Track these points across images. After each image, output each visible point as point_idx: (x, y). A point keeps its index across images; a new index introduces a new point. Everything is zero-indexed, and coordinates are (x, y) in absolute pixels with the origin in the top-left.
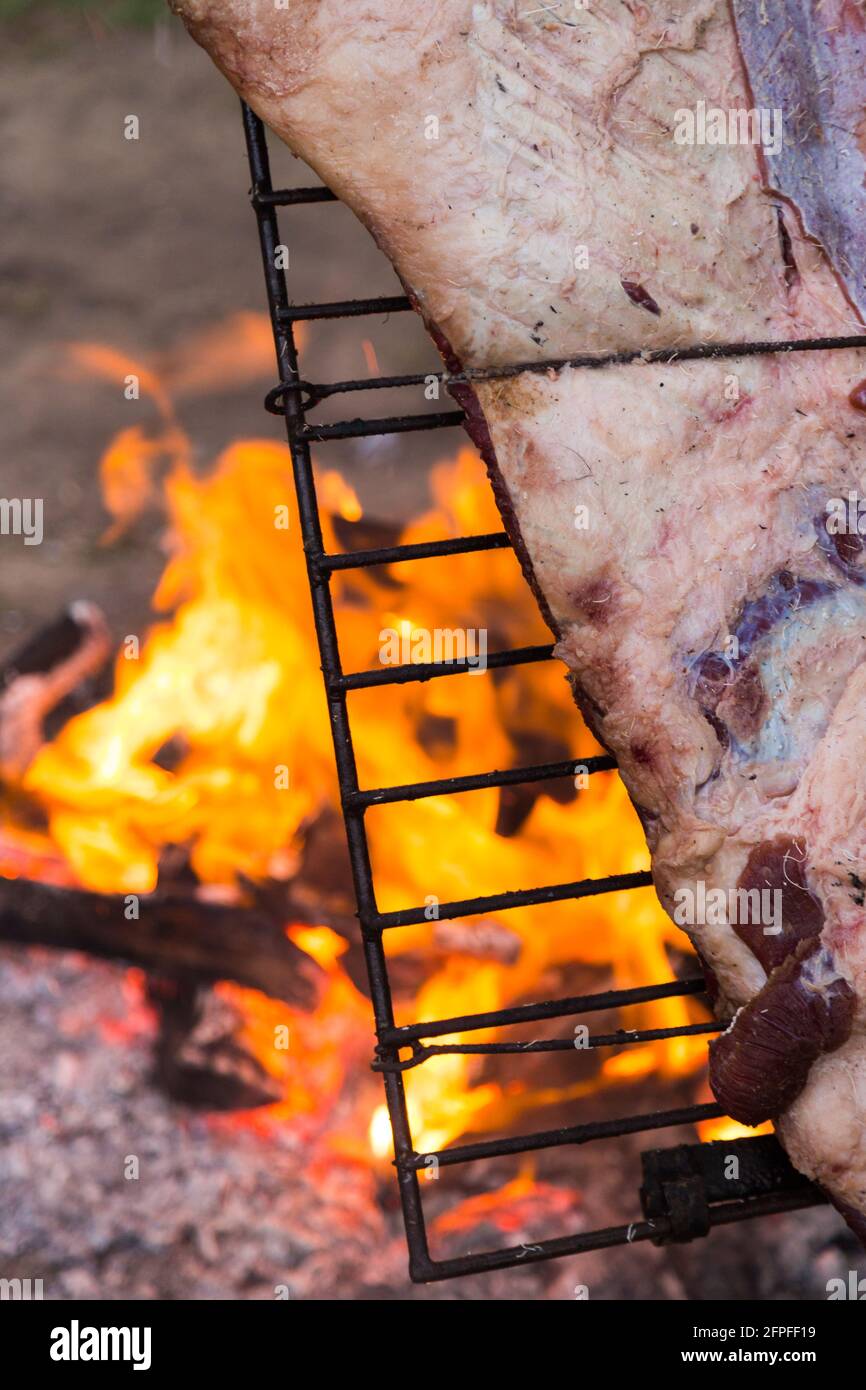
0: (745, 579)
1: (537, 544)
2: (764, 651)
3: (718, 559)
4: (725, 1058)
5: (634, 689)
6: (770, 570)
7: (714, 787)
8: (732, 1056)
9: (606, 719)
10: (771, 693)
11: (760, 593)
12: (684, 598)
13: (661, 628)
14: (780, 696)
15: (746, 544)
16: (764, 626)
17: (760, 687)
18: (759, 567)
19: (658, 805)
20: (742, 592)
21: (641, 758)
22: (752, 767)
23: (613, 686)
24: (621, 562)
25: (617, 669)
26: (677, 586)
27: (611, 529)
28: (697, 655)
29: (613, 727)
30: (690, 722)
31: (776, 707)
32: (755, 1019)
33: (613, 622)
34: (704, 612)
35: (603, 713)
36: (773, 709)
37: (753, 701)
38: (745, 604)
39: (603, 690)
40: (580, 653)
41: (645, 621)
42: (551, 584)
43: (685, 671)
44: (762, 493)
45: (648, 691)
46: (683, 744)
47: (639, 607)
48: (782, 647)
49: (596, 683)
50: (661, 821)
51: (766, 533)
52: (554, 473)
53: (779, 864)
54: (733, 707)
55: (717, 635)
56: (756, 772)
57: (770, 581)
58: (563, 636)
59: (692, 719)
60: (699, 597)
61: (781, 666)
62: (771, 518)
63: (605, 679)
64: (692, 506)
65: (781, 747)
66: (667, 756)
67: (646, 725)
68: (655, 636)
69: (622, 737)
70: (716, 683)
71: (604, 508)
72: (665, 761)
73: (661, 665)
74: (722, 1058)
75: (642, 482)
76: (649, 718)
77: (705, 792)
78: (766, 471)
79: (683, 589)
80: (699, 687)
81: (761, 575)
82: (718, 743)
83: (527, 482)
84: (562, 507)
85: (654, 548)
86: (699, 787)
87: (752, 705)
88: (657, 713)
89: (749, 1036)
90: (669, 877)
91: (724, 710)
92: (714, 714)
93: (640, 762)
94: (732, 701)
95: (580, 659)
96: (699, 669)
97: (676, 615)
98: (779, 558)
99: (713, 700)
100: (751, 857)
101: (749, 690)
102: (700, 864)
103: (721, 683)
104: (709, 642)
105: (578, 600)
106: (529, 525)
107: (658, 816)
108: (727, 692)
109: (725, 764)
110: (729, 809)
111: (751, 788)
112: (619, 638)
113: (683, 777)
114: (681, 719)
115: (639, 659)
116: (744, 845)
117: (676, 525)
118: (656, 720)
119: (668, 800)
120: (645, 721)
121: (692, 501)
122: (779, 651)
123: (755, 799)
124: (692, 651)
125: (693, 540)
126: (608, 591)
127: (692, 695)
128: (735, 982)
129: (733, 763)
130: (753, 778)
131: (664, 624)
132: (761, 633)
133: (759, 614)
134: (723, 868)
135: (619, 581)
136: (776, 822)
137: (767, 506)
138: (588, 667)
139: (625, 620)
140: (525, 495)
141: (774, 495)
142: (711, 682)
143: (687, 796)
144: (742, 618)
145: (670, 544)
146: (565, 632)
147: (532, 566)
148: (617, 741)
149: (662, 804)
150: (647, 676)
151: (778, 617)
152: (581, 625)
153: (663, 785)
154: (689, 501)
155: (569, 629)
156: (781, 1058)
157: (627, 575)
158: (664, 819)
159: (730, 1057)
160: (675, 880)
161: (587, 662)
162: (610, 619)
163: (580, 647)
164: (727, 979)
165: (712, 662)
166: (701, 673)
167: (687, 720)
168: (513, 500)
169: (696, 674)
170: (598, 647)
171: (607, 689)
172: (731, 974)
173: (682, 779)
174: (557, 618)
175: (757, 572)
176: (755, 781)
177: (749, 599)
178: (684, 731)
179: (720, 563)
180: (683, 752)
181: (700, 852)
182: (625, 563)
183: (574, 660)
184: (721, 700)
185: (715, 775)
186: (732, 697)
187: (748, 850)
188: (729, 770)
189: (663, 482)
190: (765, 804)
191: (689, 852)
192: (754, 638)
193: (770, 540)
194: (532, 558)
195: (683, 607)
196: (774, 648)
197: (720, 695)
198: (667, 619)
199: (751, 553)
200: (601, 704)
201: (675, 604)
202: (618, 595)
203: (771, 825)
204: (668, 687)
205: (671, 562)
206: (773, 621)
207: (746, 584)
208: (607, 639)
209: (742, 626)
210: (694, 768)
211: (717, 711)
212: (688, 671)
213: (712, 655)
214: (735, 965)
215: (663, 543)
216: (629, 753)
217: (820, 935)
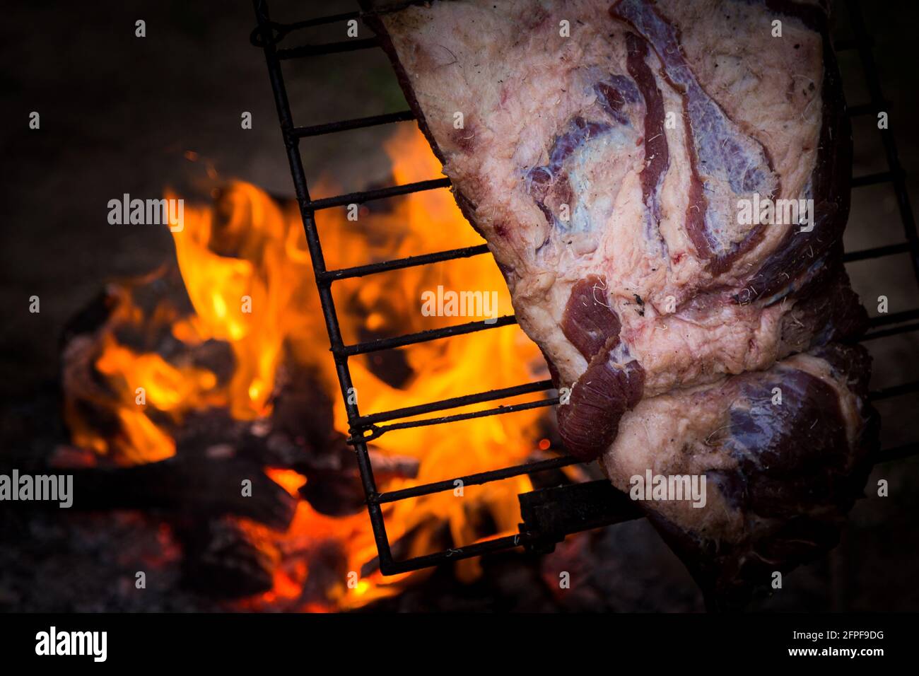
0: (555, 122)
1: (427, 105)
2: (570, 165)
3: (538, 110)
4: (567, 415)
5: (493, 191)
6: (570, 117)
7: (546, 250)
8: (572, 413)
9: (477, 210)
10: (577, 191)
11: (565, 131)
12: (519, 134)
13: (507, 153)
14: (582, 193)
15: (554, 100)
16: (569, 150)
17: (570, 187)
18: (564, 114)
19: (513, 262)
20: (554, 131)
21: (501, 232)
22: (568, 236)
23: (480, 190)
24: (480, 113)
25: (481, 180)
26: (515, 127)
27: (471, 94)
28: (530, 169)
29: (482, 215)
30: (529, 209)
31: (581, 200)
32: (584, 388)
33: (477, 151)
34: (532, 143)
35: (475, 208)
36: (579, 201)
37: (566, 195)
38: (557, 138)
39: (474, 193)
40: (458, 170)
41: (496, 150)
42: (437, 129)
43: (523, 178)
44: (562, 71)
45: (502, 191)
46: (526, 222)
47: (492, 140)
48: (581, 163)
49: (470, 188)
50: (516, 273)
51: (565, 94)
52: (434, 62)
53: (590, 292)
54: (554, 198)
55: (540, 156)
56: (571, 239)
57: (570, 124)
58: (447, 162)
59: (530, 207)
60: (528, 133)
61: (581, 174)
62: (568, 85)
63: (475, 186)
64: (519, 78)
65: (585, 224)
66: (516, 230)
67: (502, 212)
68: (503, 158)
69: (488, 221)
70: (542, 185)
71: (466, 81)
72: (515, 234)
73: (509, 175)
74: (565, 416)
75: (488, 64)
76: (503, 207)
77: (542, 253)
78: (562, 58)
79: (518, 129)
80: (532, 188)
81: (565, 120)
82: (547, 222)
83: (418, 68)
84: (440, 81)
85: (499, 104)
86: (538, 250)
87: (566, 198)
88: (508, 204)
89: (581, 400)
90: (524, 306)
91: (549, 201)
92: (543, 204)
93: (500, 235)
94: (554, 195)
95: (458, 174)
96: (532, 177)
97: (515, 144)
98: (575, 109)
99: (542, 196)
100: (573, 290)
101: (563, 189)
102: (542, 295)
103: (545, 185)
104: (536, 160)
105: (454, 138)
106: (421, 93)
107: (514, 269)
108: (550, 189)
109: (552, 235)
110: (557, 262)
111: (569, 249)
112: (481, 161)
113: (527, 243)
114: (523, 208)
115: (495, 172)
116: (568, 282)
117: (511, 90)
118: (508, 208)
119: (520, 258)
120: (501, 209)
121: (519, 76)
122: (579, 165)
123: (572, 256)
124: (526, 167)
125: (522, 99)
126: (473, 131)
127: (529, 192)
128: (569, 371)
129: (556, 233)
130: (570, 243)
131: (508, 150)
132: (568, 154)
133: (565, 144)
134: (557, 297)
135: (478, 125)
136: (587, 268)
137: (565, 78)
138: (464, 178)
139: (484, 149)
140: (417, 75)
141: (569, 72)
142: (539, 185)
143: (531, 256)
144: (554, 146)
145: (508, 102)
146: (449, 159)
147: (425, 119)
148: (484, 224)
149: (516, 261)
150: (500, 182)
151: (577, 144)
152: (457, 154)
153: (515, 248)
154: (518, 75)
155: (450, 157)
156: (601, 412)
157: (483, 121)
158: (517, 270)
159: (570, 415)
160: (528, 307)
161: (463, 174)
162: (475, 149)
163: (458, 167)
164: (564, 370)
165: (539, 172)
166: (533, 179)
167: (527, 208)
168: (410, 79)
169: (530, 180)
170: (469, 166)
171: (477, 191)
172: (566, 366)
173: (526, 244)
174: (442, 150)
175: (562, 118)
176: (572, 245)
177: (558, 134)
178: (525, 214)
179: (539, 113)
180: (525, 227)
181: (541, 286)
182: (482, 114)
183: (455, 174)
184: (547, 195)
185: (547, 242)
186: (554, 193)
187: (572, 286)
188: (555, 238)
189: (501, 64)
190: (579, 258)
191: (535, 287)
192: (563, 157)
193: (568, 98)
194: (424, 113)
195: (519, 140)
196: (576, 164)
197: (545, 192)
198: (510, 147)
199: (558, 106)
200: (473, 202)
201: (513, 138)
202: (479, 134)
203: (584, 269)
204: (514, 188)
205: (509, 113)
206: (574, 147)
207: (556, 126)
208: (473, 161)
209: (556, 151)
210: (534, 238)
211: (545, 202)
212: (525, 178)
213: (539, 168)
214: (568, 360)
215: (504, 101)
216: (493, 231)
217: (619, 335)
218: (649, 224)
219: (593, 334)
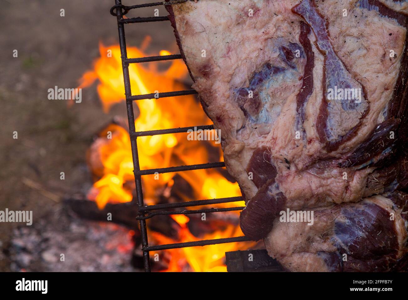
0: (255, 65)
1: (187, 52)
2: (260, 88)
3: (246, 59)
4: (244, 217)
5: (218, 98)
6: (263, 63)
7: (243, 131)
8: (246, 216)
9: (208, 108)
10: (263, 102)
11: (260, 70)
12: (234, 70)
13: (226, 79)
14: (266, 103)
15: (255, 54)
16: (261, 80)
17: (259, 99)
18: (259, 61)
19: (225, 136)
20: (254, 69)
21: (219, 120)
22: (255, 125)
23: (211, 98)
24: (214, 58)
25: (212, 92)
26: (232, 66)
27: (211, 48)
28: (239, 88)
29: (210, 111)
30: (235, 109)
31: (265, 106)
32: (253, 204)
33: (211, 77)
34: (241, 75)
35: (208, 106)
36: (264, 107)
38: (255, 73)
39: (207, 99)
40: (200, 87)
41: (221, 77)
42: (191, 65)
43: (234, 93)
44: (262, 39)
45: (222, 99)
46: (233, 116)
47: (219, 72)
48: (267, 87)
49: (205, 96)
50: (226, 141)
51: (262, 51)
52: (194, 30)
53: (262, 155)
54: (249, 105)
55: (245, 82)
56: (257, 126)
57: (263, 66)
58: (196, 82)
59: (236, 108)
60: (239, 70)
61: (266, 93)
62: (264, 47)
63: (208, 95)
64: (237, 42)
65: (266, 119)
66: (227, 120)
67: (220, 110)
68: (224, 82)
69: (214, 114)
70: (244, 97)
71: (209, 41)
72: (227, 122)
73: (226, 92)
74: (243, 217)
75: (222, 33)
76: (221, 107)
77: (240, 132)
78: (264, 32)
79: (234, 68)
80: (238, 98)
81: (260, 64)
82: (244, 117)
83: (185, 33)
84: (195, 41)
85: (225, 54)
86: (238, 131)
87: (256, 105)
88: (224, 106)
89: (251, 209)
90: (228, 159)
91: (246, 106)
92: (243, 107)
93: (219, 122)
94: (249, 103)
95: (200, 89)
96: (239, 93)
97: (232, 76)
98: (266, 59)
99: (243, 103)
100: (254, 153)
101: (255, 100)
102: (237, 154)
103: (245, 97)
104: (242, 85)
105: (200, 70)
106: (185, 46)
107: (225, 140)
108: (248, 100)
109: (247, 123)
110: (248, 138)
111: (255, 132)
112: (213, 82)
113: (233, 127)
114: (232, 108)
115: (220, 89)
116: (252, 149)
117: (232, 47)
118: (224, 108)
119: (228, 134)
120: (220, 109)
121: (238, 40)
122: (266, 88)
123: (257, 136)
124: (236, 87)
125: (238, 52)
126: (210, 67)
127: (236, 101)
128: (249, 194)
129: (249, 123)
130: (256, 128)
131: (227, 78)
132: (260, 82)
133: (259, 77)
134: (245, 156)
135: (213, 64)
136: (262, 142)
137: (263, 43)
138: (203, 91)
139: (215, 77)
140: (184, 37)
141: (266, 40)
142: (242, 97)
143: (234, 133)
144: (253, 77)
145: (230, 53)
146: (196, 80)
147: (186, 59)
148: (212, 115)
149: (226, 135)
150: (221, 94)
151: (266, 78)
152: (201, 78)
153: (226, 129)
154: (237, 40)
155: (197, 79)
156: (261, 217)
157: (216, 62)
158: (226, 140)
159: (245, 217)
161: (202, 89)
162: (210, 76)
163: (201, 85)
164: (247, 193)
165: (243, 91)
166: (239, 94)
167: (234, 109)
168: (180, 38)
169: (238, 94)
170: (206, 85)
171: (209, 98)
172: (248, 191)
173: (232, 128)
174: (193, 76)
175: (259, 63)
176: (257, 129)
177: (256, 72)
178: (233, 112)
179: (247, 60)
180: (232, 119)
181: (236, 150)
182: (215, 59)
183: (198, 88)
184: (245, 103)
185: (243, 127)
186: (249, 102)
187: (253, 151)
188: (248, 125)
189: (229, 34)
190: (260, 137)
191: (232, 150)
192: (258, 84)
193: (263, 53)
194: (186, 56)
195: (233, 73)
196: (264, 88)
197: (245, 101)
198: (229, 77)
199: (257, 57)
200: (207, 103)
201: (231, 72)
202: (213, 69)
203: (261, 143)
204: (228, 98)
205: (230, 59)
206: (264, 79)
207: (255, 67)
208: (209, 82)
209: (254, 80)
210: (236, 124)
211: (244, 106)
212: (235, 93)
213: (243, 89)
214: (249, 188)
215: (228, 53)
216: (215, 119)
217: (275, 178)
218: (298, 122)
219: (262, 176)
